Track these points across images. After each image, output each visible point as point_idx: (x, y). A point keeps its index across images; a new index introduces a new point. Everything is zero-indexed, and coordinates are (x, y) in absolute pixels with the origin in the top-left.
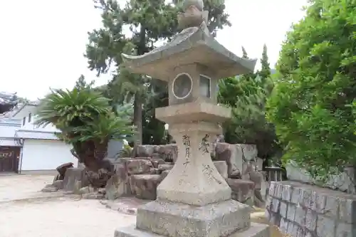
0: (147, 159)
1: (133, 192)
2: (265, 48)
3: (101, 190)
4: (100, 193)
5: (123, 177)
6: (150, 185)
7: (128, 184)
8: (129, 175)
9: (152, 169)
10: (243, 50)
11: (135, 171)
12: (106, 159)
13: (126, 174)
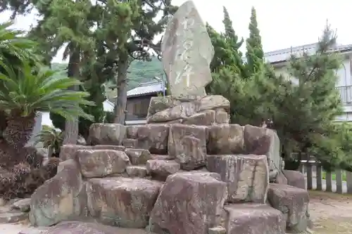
0: (117, 149)
1: (92, 213)
2: (253, 11)
3: (19, 203)
4: (17, 209)
5: (72, 183)
6: (137, 203)
7: (83, 196)
8: (84, 178)
9: (131, 168)
10: (225, 11)
11: (99, 170)
12: (27, 145)
13: (80, 178)
